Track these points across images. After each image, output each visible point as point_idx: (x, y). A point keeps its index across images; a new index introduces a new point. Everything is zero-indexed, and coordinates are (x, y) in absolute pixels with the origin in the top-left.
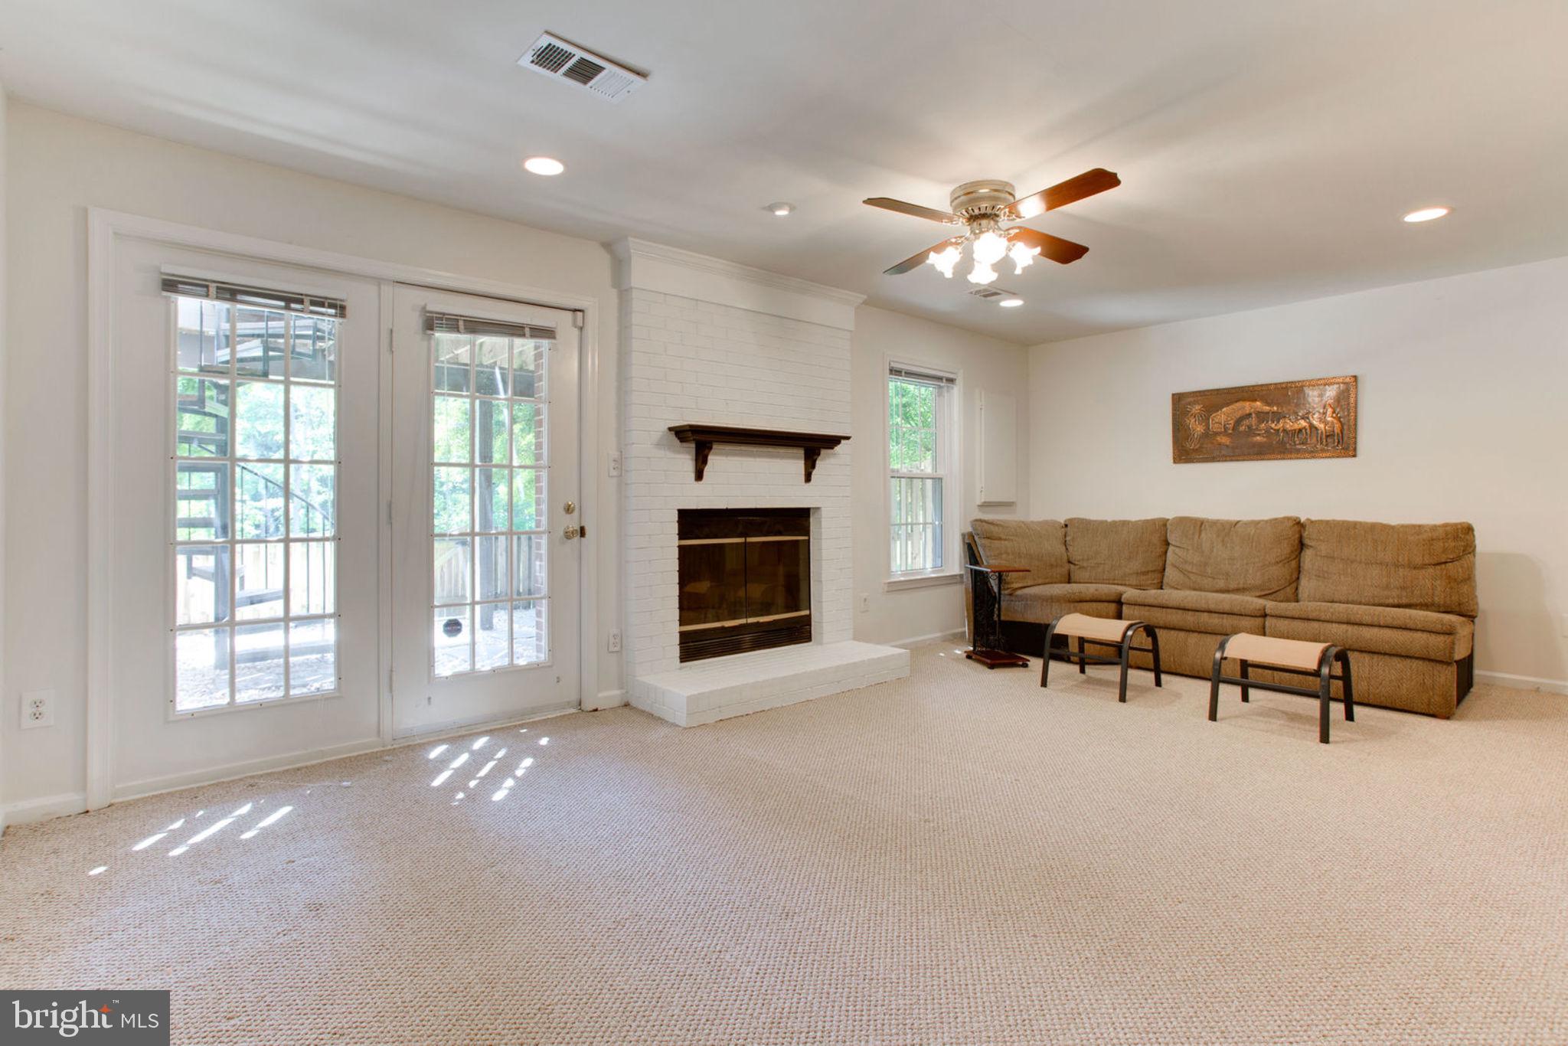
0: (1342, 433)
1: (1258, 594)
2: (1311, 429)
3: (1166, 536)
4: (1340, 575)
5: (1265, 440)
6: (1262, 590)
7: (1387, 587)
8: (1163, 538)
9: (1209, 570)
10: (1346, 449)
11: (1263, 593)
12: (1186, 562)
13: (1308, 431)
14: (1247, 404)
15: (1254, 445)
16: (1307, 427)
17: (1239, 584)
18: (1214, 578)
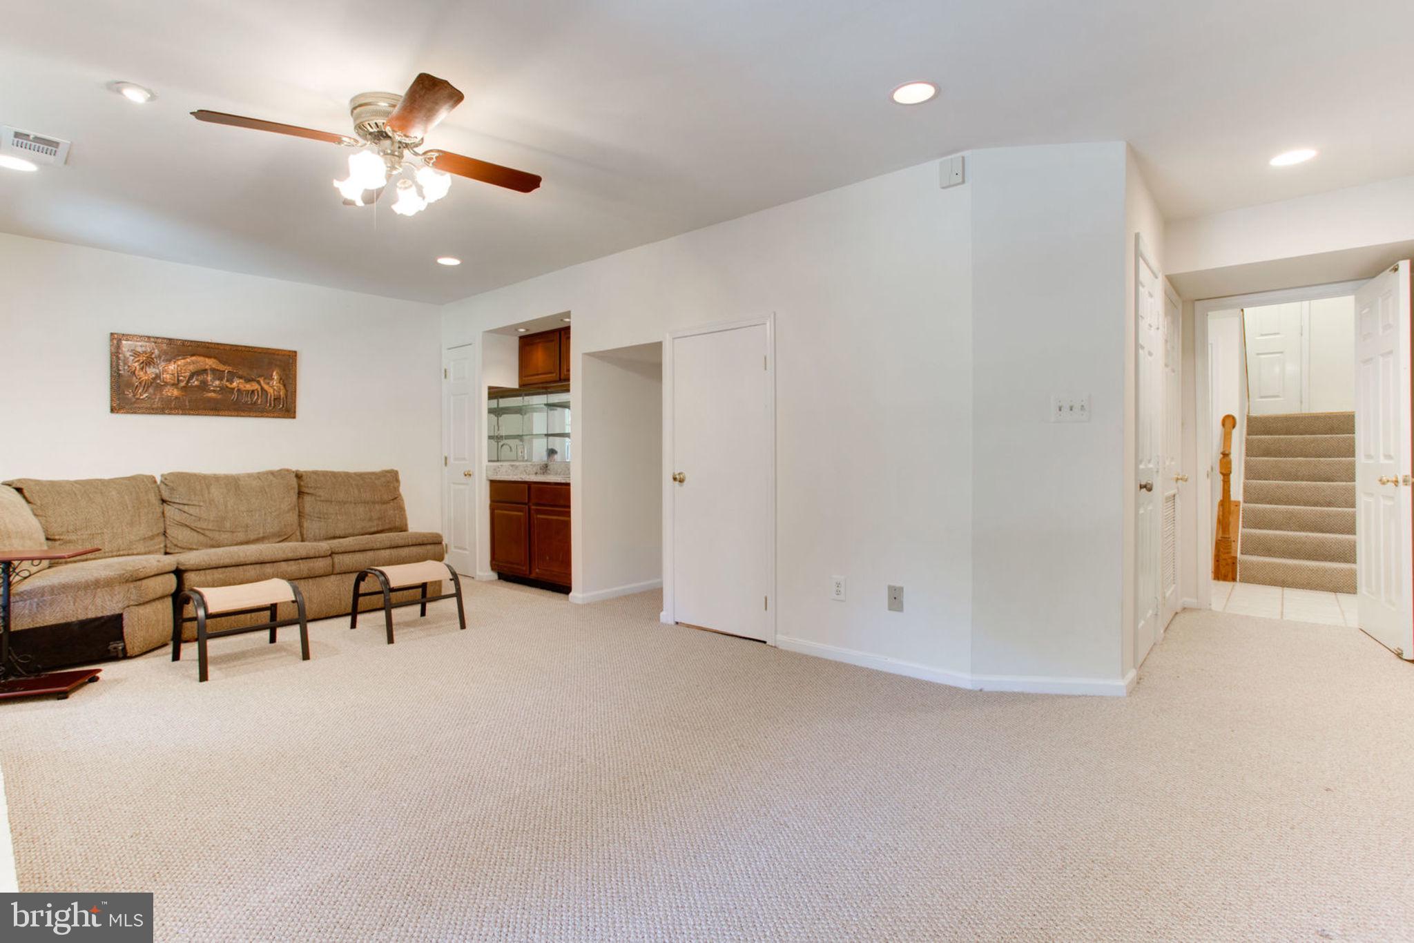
0: (286, 397)
1: (278, 540)
2: (262, 391)
3: (161, 496)
4: (337, 514)
5: (219, 397)
6: (280, 536)
7: (371, 519)
8: (159, 497)
9: (228, 525)
10: (288, 411)
11: (281, 539)
12: (200, 519)
13: (260, 393)
14: (201, 359)
15: (210, 400)
16: (259, 389)
17: (259, 534)
18: (233, 532)
